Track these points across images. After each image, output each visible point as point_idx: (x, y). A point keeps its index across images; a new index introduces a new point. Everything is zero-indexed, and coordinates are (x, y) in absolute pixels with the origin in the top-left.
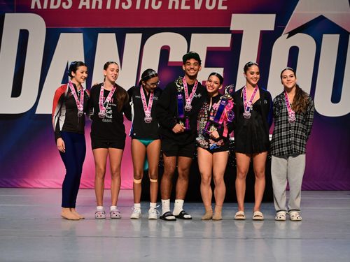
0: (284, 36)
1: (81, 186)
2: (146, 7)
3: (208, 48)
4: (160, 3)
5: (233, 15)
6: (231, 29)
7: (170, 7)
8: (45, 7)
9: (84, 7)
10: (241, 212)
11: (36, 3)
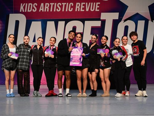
0: (122, 22)
1: (41, 83)
2: (67, 10)
3: (92, 27)
4: (72, 9)
5: (102, 13)
6: (101, 19)
7: (76, 10)
8: (26, 11)
9: (41, 11)
10: (80, 94)
11: (22, 9)
